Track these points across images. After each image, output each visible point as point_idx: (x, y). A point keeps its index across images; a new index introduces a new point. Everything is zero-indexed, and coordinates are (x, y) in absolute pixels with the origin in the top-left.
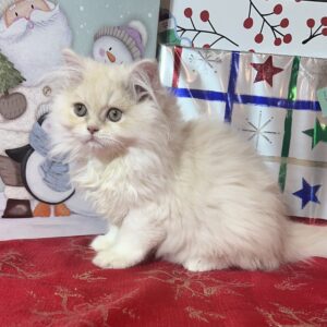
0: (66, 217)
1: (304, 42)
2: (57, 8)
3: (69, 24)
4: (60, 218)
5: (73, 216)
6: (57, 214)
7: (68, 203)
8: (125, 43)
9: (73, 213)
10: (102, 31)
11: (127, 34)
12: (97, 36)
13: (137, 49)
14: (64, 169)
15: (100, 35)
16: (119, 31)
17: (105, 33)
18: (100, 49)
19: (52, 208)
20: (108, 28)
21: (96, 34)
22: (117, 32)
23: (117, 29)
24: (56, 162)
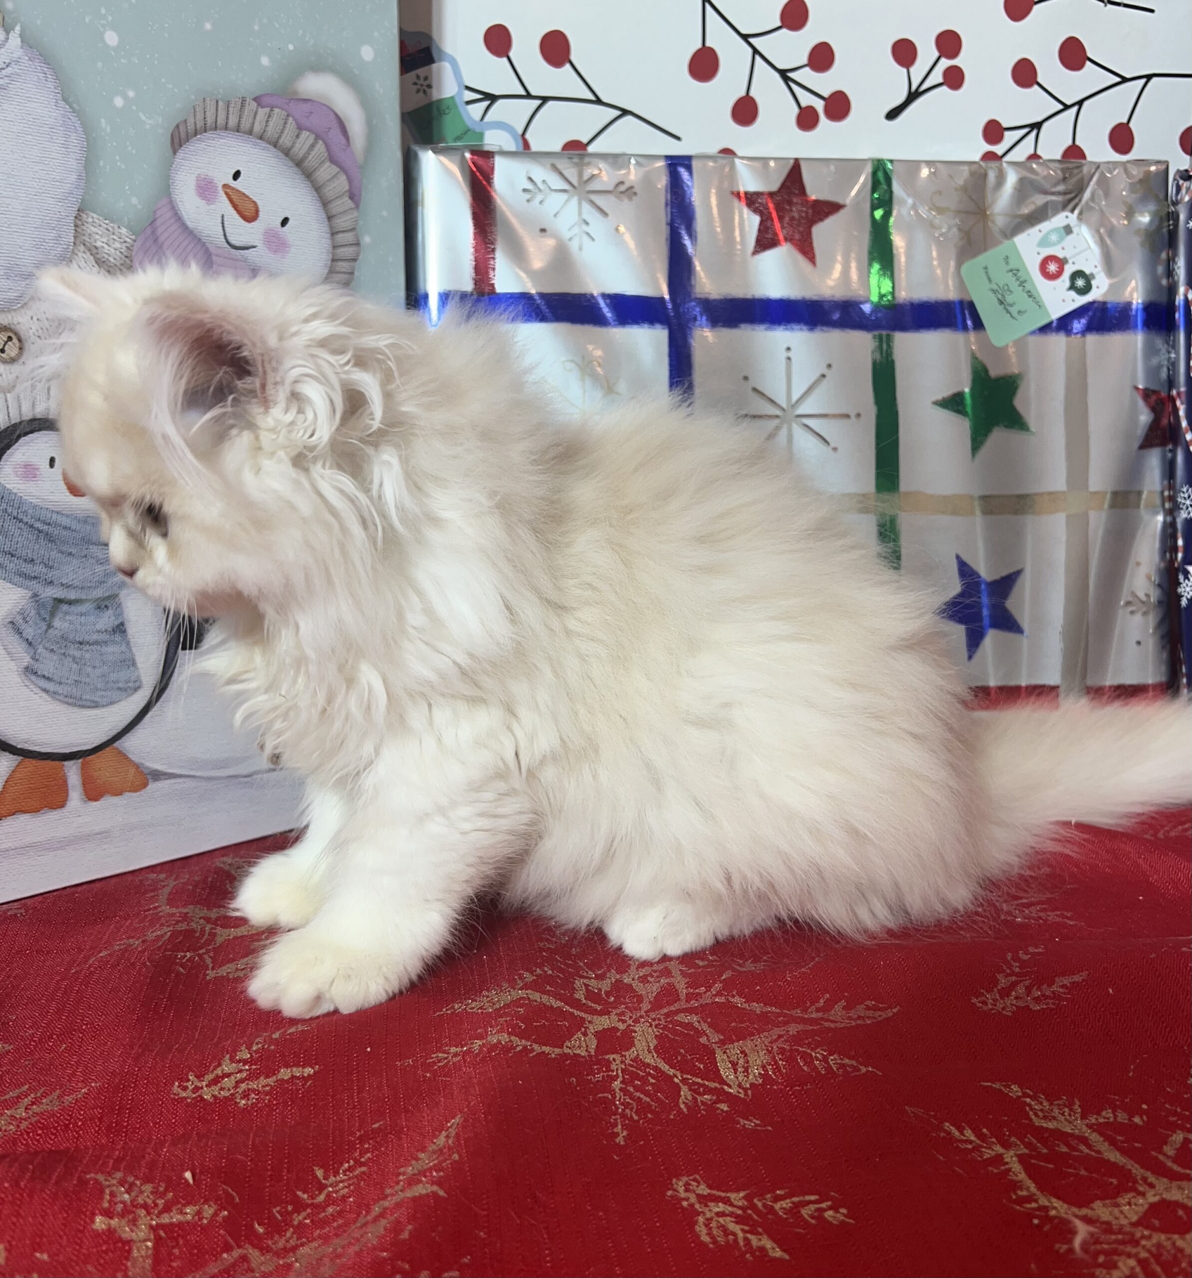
0: (130, 799)
3: (66, 96)
6: (93, 793)
10: (199, 116)
11: (291, 119)
12: (183, 135)
13: (335, 169)
14: (106, 620)
15: (191, 127)
16: (262, 113)
17: (210, 120)
18: (198, 178)
19: (73, 772)
20: (220, 103)
21: (177, 126)
22: (256, 113)
23: (254, 104)
24: (70, 603)
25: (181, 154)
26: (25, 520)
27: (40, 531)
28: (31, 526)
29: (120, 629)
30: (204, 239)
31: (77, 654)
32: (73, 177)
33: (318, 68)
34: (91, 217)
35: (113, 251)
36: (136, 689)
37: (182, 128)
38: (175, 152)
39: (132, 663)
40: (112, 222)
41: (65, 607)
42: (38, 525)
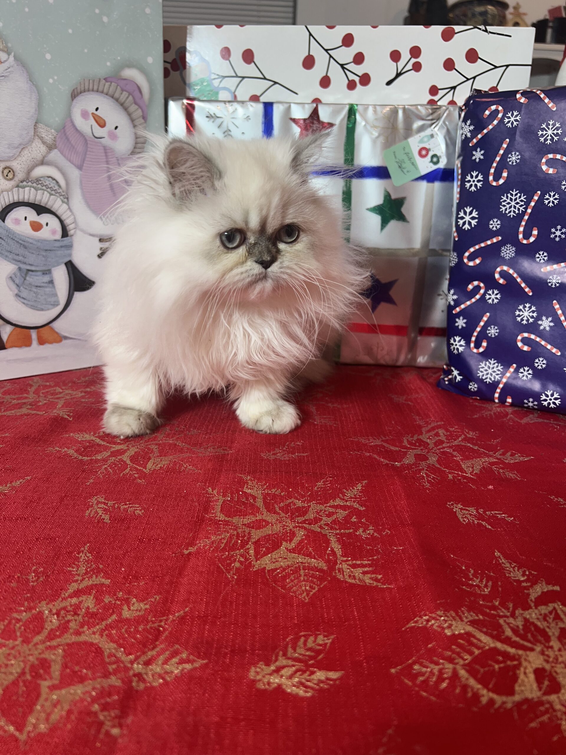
0: (55, 345)
1: (389, 83)
2: (12, 58)
3: (31, 79)
4: (47, 346)
5: (64, 342)
6: (42, 342)
7: (56, 325)
8: (117, 100)
9: (66, 338)
10: (82, 86)
11: (119, 87)
12: (76, 93)
13: (136, 107)
14: (46, 278)
15: (79, 91)
16: (107, 84)
17: (86, 88)
18: (82, 111)
19: (34, 334)
20: (91, 81)
21: (74, 90)
22: (105, 85)
23: (104, 81)
24: (32, 271)
25: (75, 101)
26: (16, 239)
27: (21, 244)
28: (18, 242)
29: (51, 282)
30: (84, 134)
31: (35, 290)
32: (33, 110)
33: (130, 65)
34: (40, 125)
35: (49, 139)
36: (57, 305)
37: (75, 91)
38: (73, 100)
39: (56, 295)
40: (48, 127)
41: (30, 273)
42: (20, 242)
